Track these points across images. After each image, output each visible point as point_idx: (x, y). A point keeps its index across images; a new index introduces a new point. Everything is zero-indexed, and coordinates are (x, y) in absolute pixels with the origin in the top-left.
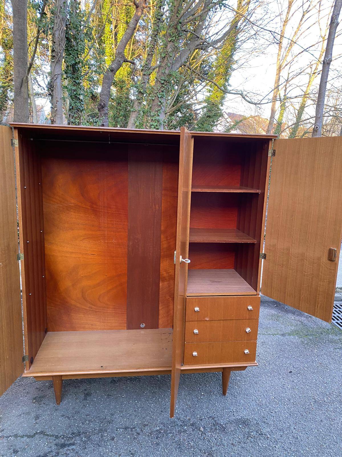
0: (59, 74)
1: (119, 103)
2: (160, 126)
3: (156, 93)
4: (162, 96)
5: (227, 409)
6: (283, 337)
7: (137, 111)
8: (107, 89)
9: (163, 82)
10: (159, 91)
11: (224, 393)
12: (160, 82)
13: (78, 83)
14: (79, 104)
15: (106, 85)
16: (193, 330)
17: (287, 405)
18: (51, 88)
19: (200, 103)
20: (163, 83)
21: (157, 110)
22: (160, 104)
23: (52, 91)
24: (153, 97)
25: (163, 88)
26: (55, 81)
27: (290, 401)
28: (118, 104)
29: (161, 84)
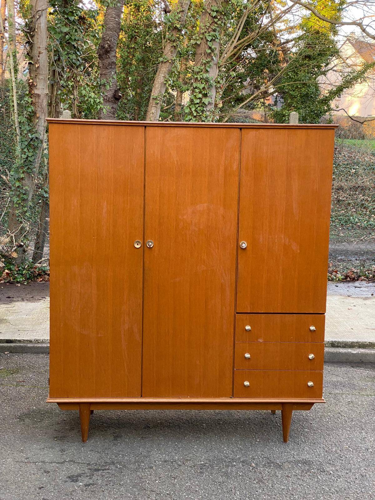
0: (44, 10)
1: (133, 37)
2: (209, 89)
3: (203, 34)
4: (214, 38)
7: (170, 62)
8: (115, 18)
9: (214, 14)
10: (208, 29)
11: (285, 441)
12: (210, 14)
13: (73, 21)
14: (74, 57)
15: (114, 12)
16: (244, 355)
18: (31, 32)
19: (290, 30)
20: (215, 17)
21: (204, 61)
22: (209, 51)
23: (32, 37)
24: (197, 40)
25: (216, 25)
26: (37, 21)
28: (131, 39)
29: (210, 18)
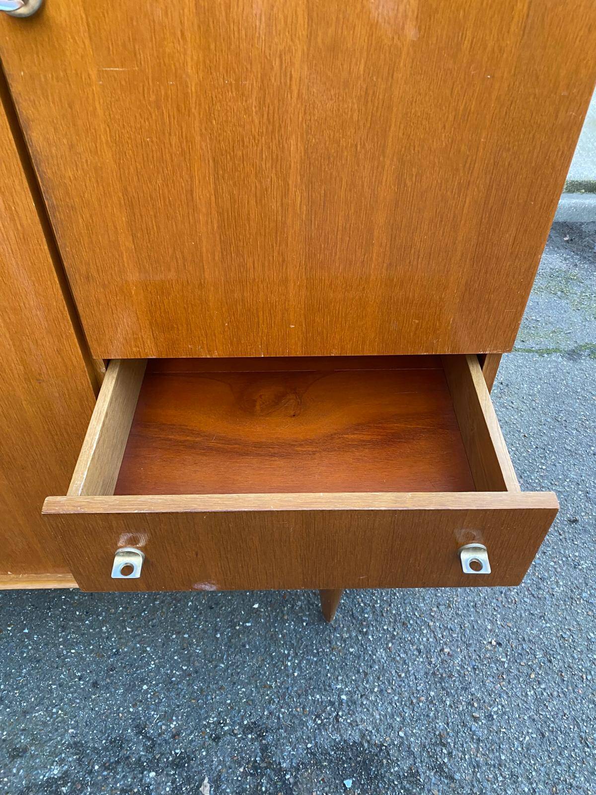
5: (320, 690)
6: (571, 363)
11: (325, 615)
17: (539, 683)
27: (550, 661)
